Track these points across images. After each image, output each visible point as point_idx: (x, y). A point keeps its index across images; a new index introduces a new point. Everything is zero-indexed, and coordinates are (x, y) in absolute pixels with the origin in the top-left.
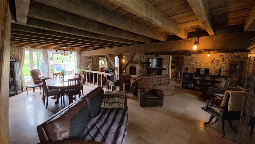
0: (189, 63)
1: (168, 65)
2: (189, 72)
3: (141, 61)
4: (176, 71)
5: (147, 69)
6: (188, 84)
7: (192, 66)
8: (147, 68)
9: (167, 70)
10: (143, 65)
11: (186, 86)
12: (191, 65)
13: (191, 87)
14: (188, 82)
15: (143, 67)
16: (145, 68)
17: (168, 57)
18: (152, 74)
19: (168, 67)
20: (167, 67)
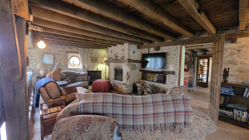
0: (231, 59)
1: (178, 64)
2: (231, 80)
3: (130, 58)
4: (190, 75)
5: (141, 72)
6: (231, 109)
7: (239, 66)
8: (140, 70)
9: (177, 74)
10: (134, 65)
11: (225, 114)
12: (235, 64)
13: (238, 119)
14: (230, 106)
15: (134, 68)
16: (137, 71)
17: (179, 49)
18: (149, 81)
19: (178, 68)
20: (176, 70)
